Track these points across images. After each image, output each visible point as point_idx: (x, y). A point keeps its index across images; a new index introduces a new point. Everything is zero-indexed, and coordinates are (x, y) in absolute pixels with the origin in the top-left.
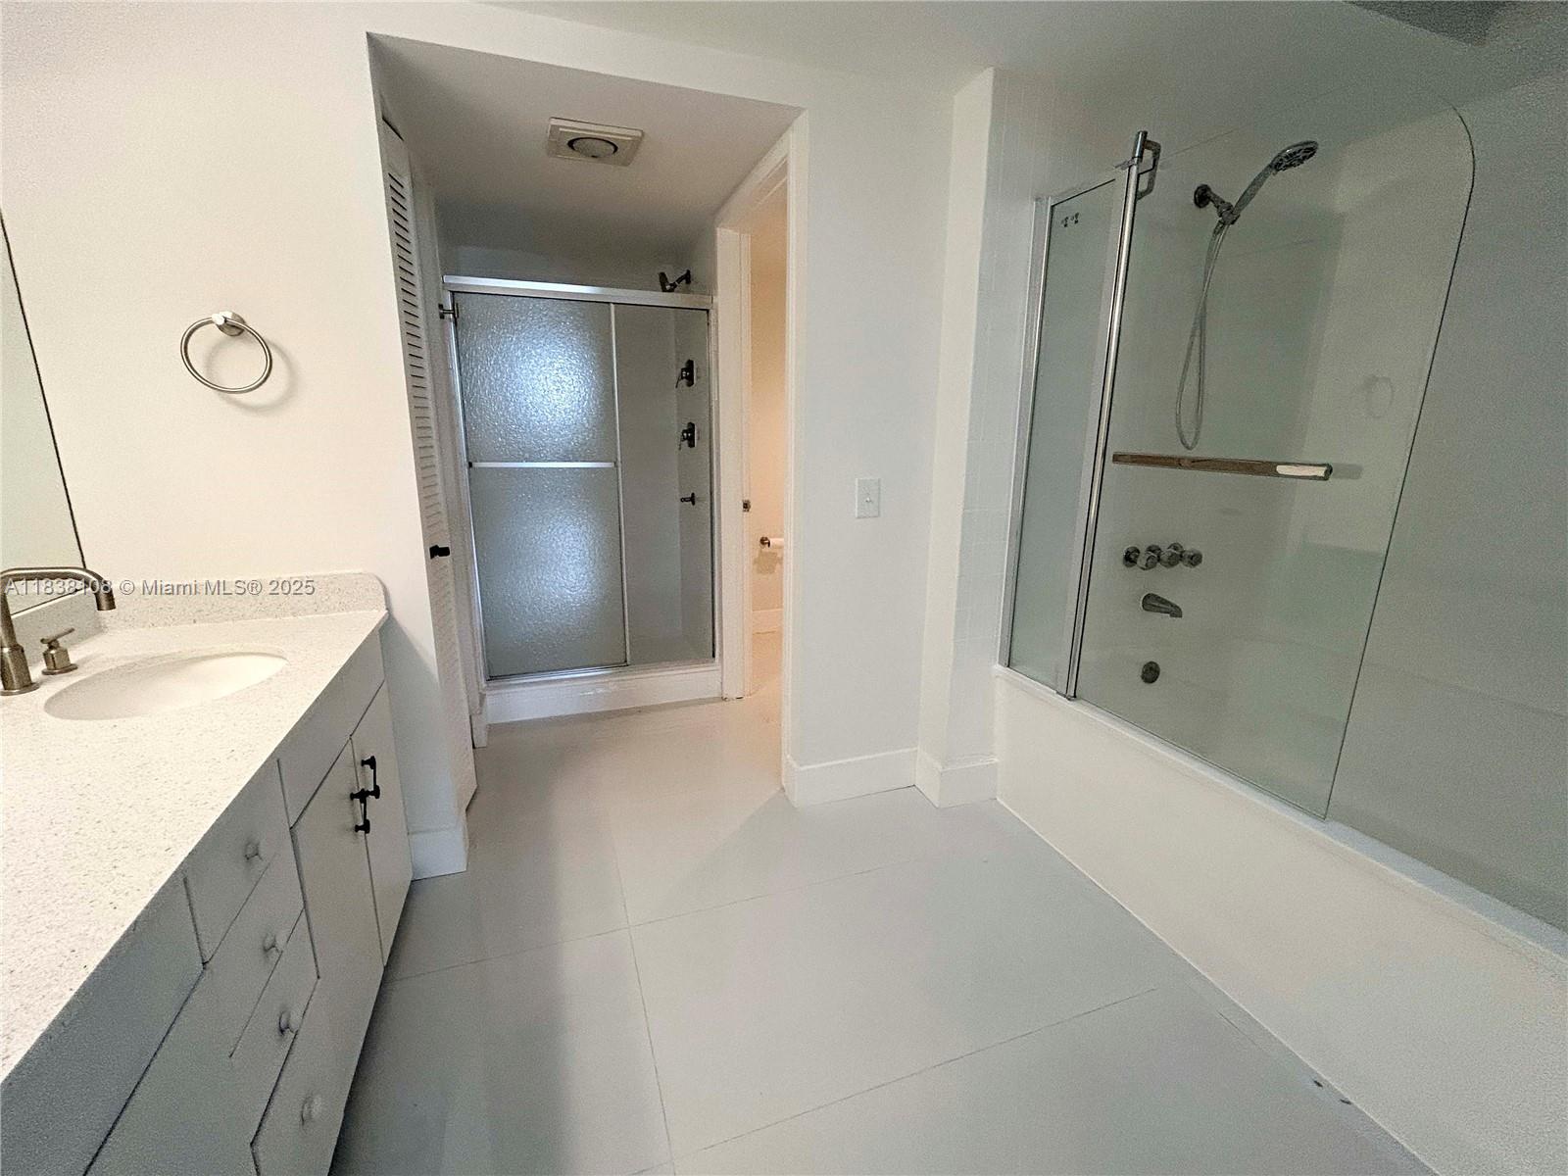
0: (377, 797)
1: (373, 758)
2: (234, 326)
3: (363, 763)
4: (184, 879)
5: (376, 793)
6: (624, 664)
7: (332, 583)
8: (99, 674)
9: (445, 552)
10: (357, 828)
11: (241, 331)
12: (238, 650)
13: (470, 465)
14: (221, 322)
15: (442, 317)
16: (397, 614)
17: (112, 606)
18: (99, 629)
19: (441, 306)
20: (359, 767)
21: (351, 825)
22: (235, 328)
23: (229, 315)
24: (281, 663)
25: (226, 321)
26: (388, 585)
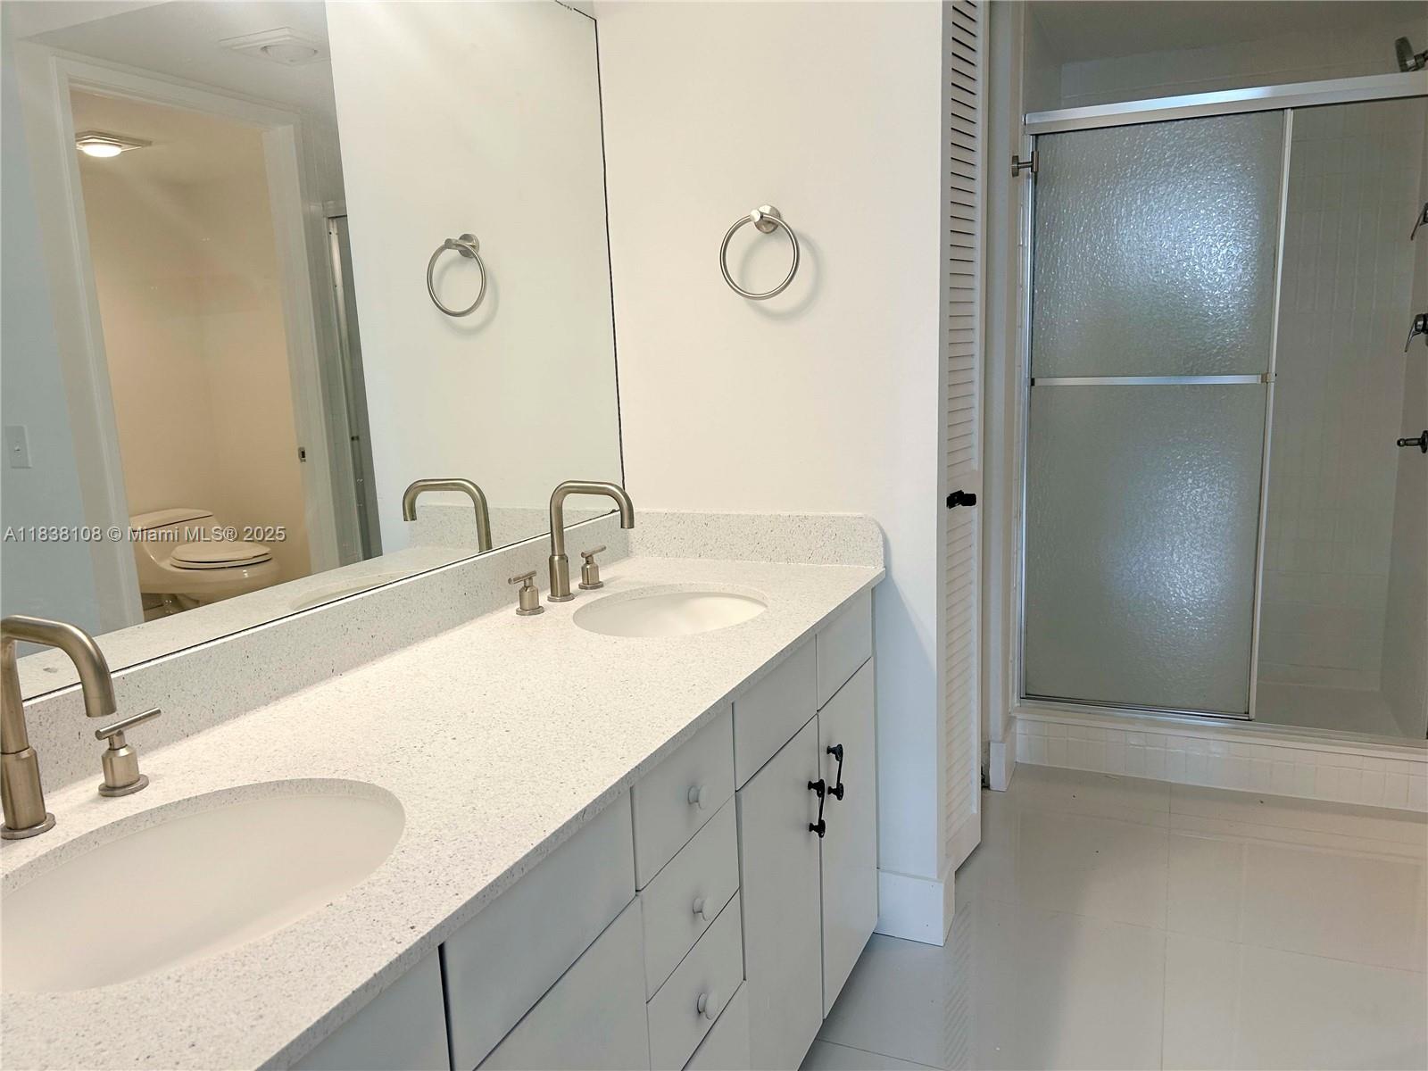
0: (840, 797)
1: (840, 746)
2: (769, 222)
3: (830, 750)
4: (629, 789)
5: (839, 792)
6: (1244, 716)
7: (829, 526)
8: (617, 595)
9: (969, 500)
10: (812, 827)
11: (775, 226)
12: (729, 590)
13: (1033, 382)
14: (757, 218)
15: (1015, 174)
16: (897, 575)
17: (631, 526)
18: (626, 552)
19: (1015, 159)
20: (823, 754)
21: (806, 822)
22: (770, 224)
23: (766, 210)
24: (759, 610)
25: (762, 217)
26: (889, 536)
